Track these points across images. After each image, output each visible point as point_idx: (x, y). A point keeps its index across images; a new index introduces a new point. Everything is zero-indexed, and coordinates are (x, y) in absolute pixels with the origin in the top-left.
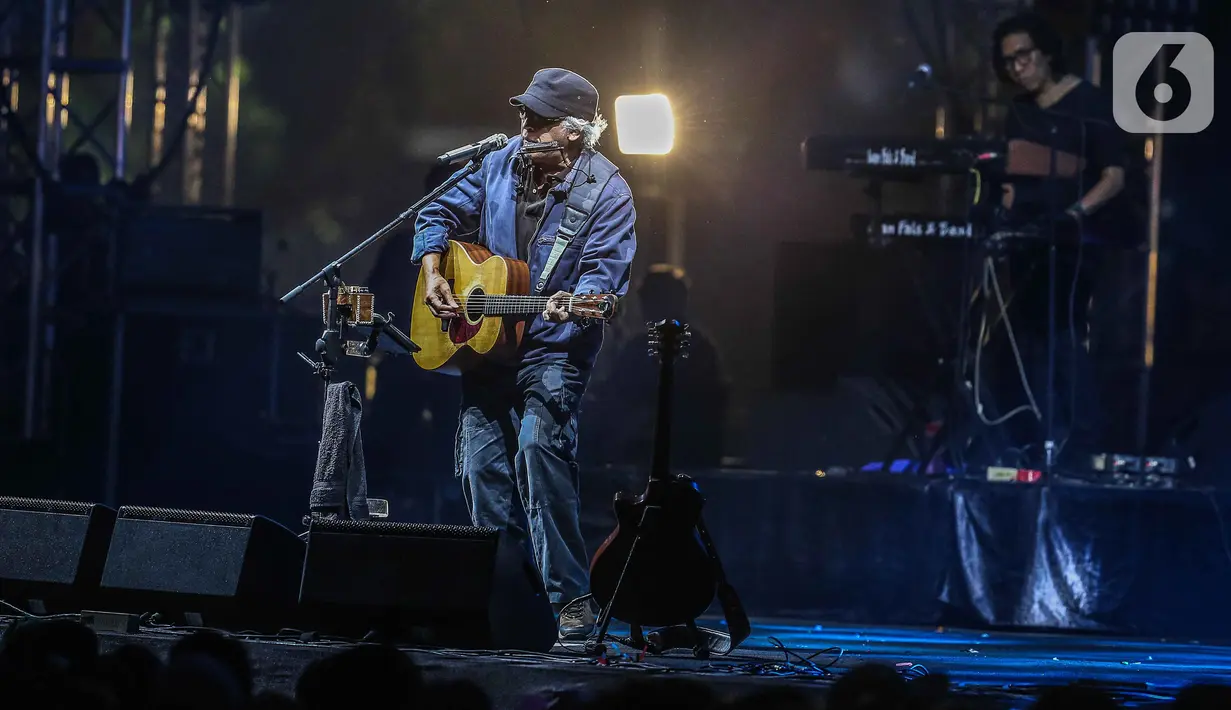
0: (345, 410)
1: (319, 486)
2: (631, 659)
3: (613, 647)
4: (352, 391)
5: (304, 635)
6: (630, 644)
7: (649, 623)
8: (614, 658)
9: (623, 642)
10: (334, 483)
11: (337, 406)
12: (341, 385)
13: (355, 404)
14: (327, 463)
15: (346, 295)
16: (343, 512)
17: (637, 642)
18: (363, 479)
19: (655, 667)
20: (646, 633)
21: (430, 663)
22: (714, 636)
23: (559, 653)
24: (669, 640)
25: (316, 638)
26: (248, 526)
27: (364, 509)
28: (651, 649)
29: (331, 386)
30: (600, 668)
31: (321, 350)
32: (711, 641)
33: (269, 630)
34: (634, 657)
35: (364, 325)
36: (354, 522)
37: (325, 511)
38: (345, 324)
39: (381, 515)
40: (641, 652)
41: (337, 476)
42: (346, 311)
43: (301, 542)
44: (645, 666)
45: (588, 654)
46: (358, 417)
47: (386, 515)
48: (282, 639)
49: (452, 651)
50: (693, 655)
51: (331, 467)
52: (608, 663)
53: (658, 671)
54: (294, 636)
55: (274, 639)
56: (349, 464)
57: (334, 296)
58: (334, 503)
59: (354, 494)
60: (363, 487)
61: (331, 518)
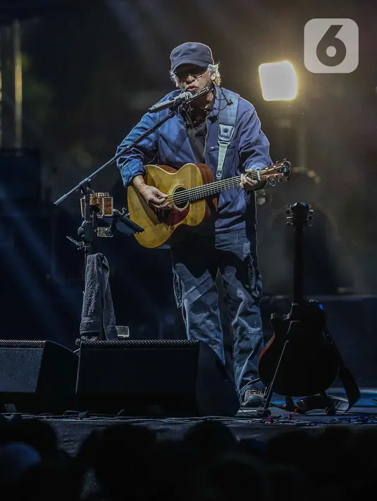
0: (98, 271)
1: (85, 320)
2: (287, 418)
3: (275, 411)
4: (102, 259)
5: (81, 414)
6: (287, 409)
7: (297, 395)
8: (275, 418)
9: (281, 407)
10: (94, 317)
11: (93, 269)
12: (95, 255)
13: (104, 267)
14: (89, 305)
15: (95, 199)
16: (101, 335)
17: (290, 407)
18: (113, 314)
19: (302, 422)
20: (295, 401)
21: (161, 427)
22: (339, 401)
23: (242, 417)
24: (311, 405)
25: (87, 416)
26: (42, 347)
27: (115, 332)
28: (299, 411)
29: (89, 256)
30: (267, 425)
31: (81, 234)
32: (337, 404)
33: (58, 413)
34: (289, 417)
35: (107, 217)
36: (108, 341)
37: (90, 336)
38: (96, 217)
39: (124, 336)
40: (293, 413)
41: (96, 313)
42: (96, 209)
43: (75, 356)
44: (295, 422)
45: (259, 416)
46: (107, 275)
47: (128, 336)
48: (67, 418)
49: (173, 419)
50: (325, 414)
51: (92, 308)
52: (272, 422)
53: (304, 425)
54: (75, 415)
55: (62, 418)
56: (103, 307)
57: (88, 201)
58: (95, 330)
59: (107, 324)
60: (113, 319)
61: (93, 339)
